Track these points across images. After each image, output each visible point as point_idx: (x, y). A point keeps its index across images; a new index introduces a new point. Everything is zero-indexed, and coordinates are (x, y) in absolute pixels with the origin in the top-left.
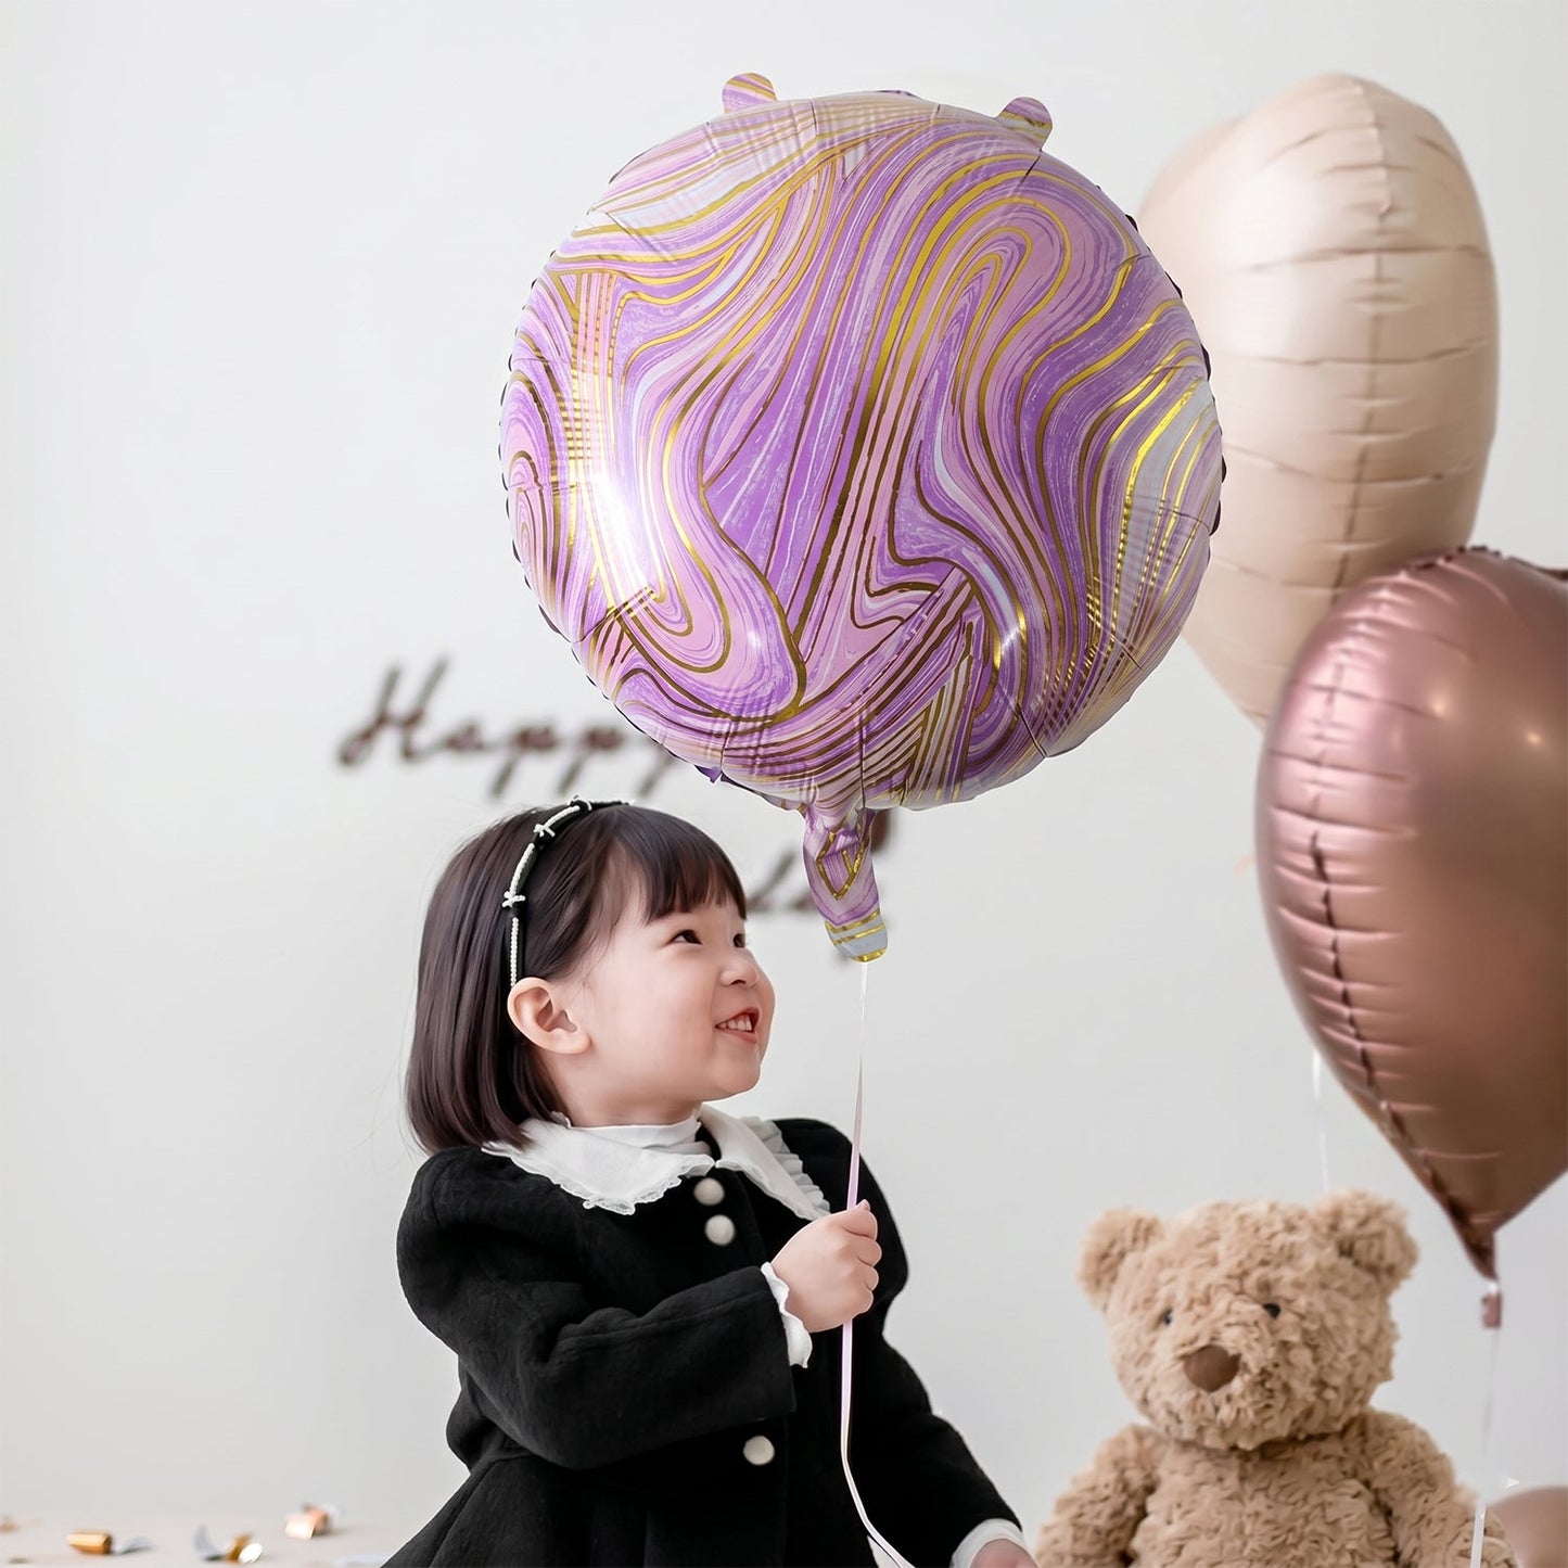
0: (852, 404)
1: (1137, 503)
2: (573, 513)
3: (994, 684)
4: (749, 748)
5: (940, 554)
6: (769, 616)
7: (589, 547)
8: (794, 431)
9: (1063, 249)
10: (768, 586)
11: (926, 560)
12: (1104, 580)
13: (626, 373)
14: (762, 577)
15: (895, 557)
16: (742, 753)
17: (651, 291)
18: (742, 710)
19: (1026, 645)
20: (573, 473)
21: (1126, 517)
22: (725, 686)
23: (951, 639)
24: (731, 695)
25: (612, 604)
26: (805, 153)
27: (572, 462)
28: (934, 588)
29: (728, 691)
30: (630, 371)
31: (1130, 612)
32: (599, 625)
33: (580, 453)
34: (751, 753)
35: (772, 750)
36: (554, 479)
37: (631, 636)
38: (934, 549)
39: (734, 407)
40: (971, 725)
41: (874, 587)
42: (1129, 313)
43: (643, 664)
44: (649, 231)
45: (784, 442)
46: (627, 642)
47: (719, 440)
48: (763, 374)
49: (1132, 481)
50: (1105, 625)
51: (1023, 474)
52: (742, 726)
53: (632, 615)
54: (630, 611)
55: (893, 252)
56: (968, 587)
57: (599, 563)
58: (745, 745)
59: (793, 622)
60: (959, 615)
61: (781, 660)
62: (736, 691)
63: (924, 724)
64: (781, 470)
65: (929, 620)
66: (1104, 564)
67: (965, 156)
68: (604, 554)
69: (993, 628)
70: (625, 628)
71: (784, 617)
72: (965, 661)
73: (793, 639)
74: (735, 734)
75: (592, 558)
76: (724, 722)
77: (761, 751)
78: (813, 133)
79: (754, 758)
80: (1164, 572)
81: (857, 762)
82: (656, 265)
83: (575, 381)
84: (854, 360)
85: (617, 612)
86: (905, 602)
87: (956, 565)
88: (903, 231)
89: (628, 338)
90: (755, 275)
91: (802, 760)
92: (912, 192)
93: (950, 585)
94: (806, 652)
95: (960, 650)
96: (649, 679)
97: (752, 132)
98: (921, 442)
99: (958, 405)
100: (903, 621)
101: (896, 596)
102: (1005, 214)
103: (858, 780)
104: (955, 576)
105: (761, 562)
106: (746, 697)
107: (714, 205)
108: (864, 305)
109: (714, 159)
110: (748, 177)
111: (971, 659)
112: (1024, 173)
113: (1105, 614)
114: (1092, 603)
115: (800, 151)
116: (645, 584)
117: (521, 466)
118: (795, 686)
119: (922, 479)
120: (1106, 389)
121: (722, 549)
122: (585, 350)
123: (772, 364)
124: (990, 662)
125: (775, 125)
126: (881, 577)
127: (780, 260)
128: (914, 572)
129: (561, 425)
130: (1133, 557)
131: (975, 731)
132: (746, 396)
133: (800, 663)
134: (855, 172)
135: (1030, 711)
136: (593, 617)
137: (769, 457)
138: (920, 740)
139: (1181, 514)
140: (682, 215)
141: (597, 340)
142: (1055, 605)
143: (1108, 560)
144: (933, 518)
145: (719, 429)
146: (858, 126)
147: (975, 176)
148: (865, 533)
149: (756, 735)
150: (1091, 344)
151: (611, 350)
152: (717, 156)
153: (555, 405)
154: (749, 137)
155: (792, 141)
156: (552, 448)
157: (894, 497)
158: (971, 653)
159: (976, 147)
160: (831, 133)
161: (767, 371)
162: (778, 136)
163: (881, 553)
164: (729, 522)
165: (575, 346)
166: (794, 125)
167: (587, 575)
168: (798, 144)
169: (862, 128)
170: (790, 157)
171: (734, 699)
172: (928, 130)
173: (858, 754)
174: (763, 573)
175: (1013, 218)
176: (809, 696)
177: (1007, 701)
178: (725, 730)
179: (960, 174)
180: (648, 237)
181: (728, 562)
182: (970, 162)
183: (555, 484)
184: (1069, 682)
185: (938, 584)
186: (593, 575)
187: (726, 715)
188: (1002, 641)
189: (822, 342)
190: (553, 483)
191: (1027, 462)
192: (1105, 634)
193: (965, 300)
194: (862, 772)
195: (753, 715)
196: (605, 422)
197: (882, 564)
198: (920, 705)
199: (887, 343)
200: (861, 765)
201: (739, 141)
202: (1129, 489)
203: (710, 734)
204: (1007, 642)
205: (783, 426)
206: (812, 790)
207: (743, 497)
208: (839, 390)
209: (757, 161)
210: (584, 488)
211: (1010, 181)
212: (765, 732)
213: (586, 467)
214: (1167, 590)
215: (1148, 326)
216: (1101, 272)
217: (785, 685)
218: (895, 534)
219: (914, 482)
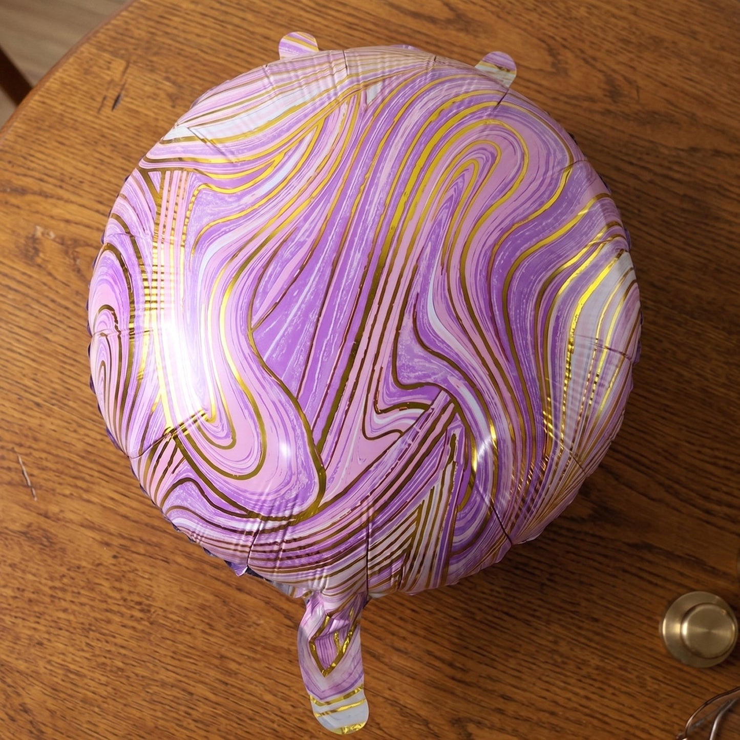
0: (367, 268)
1: (579, 340)
2: (145, 350)
3: (472, 485)
4: (275, 543)
5: (430, 380)
6: (299, 431)
7: (155, 377)
8: (323, 287)
9: (523, 155)
10: (298, 407)
11: (421, 385)
12: (555, 399)
13: (197, 243)
14: (295, 401)
15: (397, 383)
16: (267, 548)
17: (220, 184)
18: (270, 512)
19: (497, 450)
20: (146, 320)
21: (571, 352)
22: (259, 491)
23: (438, 449)
24: (263, 498)
25: (170, 425)
26: (338, 87)
27: (147, 313)
28: (426, 407)
29: (261, 494)
30: (201, 242)
31: (574, 426)
32: (157, 443)
33: (154, 305)
34: (276, 548)
35: (294, 545)
36: (131, 326)
37: (184, 452)
38: (426, 376)
39: (278, 269)
40: (454, 520)
41: (381, 406)
42: (570, 203)
43: (192, 475)
44: (220, 141)
45: (316, 294)
46: (179, 455)
47: (265, 293)
48: (301, 244)
49: (573, 326)
50: (556, 436)
51: (493, 319)
52: (270, 525)
53: (186, 433)
54: (184, 430)
55: (399, 158)
56: (452, 406)
57: (162, 391)
58: (271, 541)
59: (317, 436)
60: (445, 429)
61: (306, 468)
62: (268, 494)
63: (418, 519)
64: (313, 317)
65: (421, 434)
66: (554, 387)
67: (454, 92)
68: (167, 384)
69: (471, 436)
70: (179, 445)
71: (310, 432)
72: (450, 467)
73: (316, 450)
74: (264, 531)
75: (157, 387)
76: (254, 522)
77: (284, 546)
78: (344, 73)
79: (278, 552)
80: (598, 394)
81: (364, 553)
82: (224, 165)
83: (155, 251)
84: (370, 235)
85: (172, 431)
86: (404, 419)
87: (441, 389)
88: (407, 144)
89: (200, 218)
90: (299, 171)
91: (318, 553)
92: (416, 115)
93: (437, 406)
94: (326, 460)
95: (446, 458)
96: (194, 487)
97: (300, 72)
98: (418, 294)
99: (445, 268)
100: (402, 434)
101: (397, 414)
102: (483, 131)
103: (363, 569)
104: (443, 396)
105: (293, 387)
106: (275, 500)
107: (270, 123)
108: (378, 196)
109: (271, 91)
110: (297, 103)
111: (454, 463)
112: (495, 104)
113: (556, 426)
114: (547, 418)
115: (335, 87)
116: (199, 408)
117: (106, 317)
118: (316, 489)
119: (418, 323)
120: (553, 256)
121: (264, 378)
122: (164, 226)
123: (308, 236)
124: (469, 467)
125: (317, 68)
126: (387, 398)
127: (318, 161)
128: (410, 394)
129: (140, 284)
130: (575, 382)
131: (458, 525)
132: (288, 261)
133: (321, 470)
134: (375, 100)
135: (502, 505)
136: (152, 437)
137: (303, 306)
138: (415, 532)
139: (610, 349)
140: (245, 130)
141: (174, 219)
142: (517, 420)
143: (557, 384)
144: (426, 352)
145: (265, 286)
146: (377, 70)
147: (459, 106)
148: (374, 364)
149: (281, 532)
150: (544, 224)
151: (185, 227)
152: (273, 89)
153: (137, 269)
154: (297, 76)
155: (329, 79)
156: (132, 302)
157: (397, 335)
158: (455, 460)
159: (461, 86)
160: (357, 74)
161: (305, 242)
162: (319, 75)
163: (386, 379)
164: (270, 357)
165: (157, 224)
166: (331, 68)
167: (151, 401)
168: (333, 81)
169: (380, 72)
170: (327, 90)
171: (265, 501)
172: (427, 74)
173: (364, 546)
174: (295, 395)
175: (488, 135)
176: (328, 496)
177: (482, 499)
178: (255, 529)
179: (449, 104)
180: (219, 146)
181: (267, 387)
182: (457, 95)
183: (132, 329)
184: (530, 481)
185: (429, 402)
186: (157, 400)
187: (258, 515)
188: (478, 450)
189: (347, 222)
190: (130, 329)
191: (496, 308)
192: (556, 443)
193: (452, 192)
194: (367, 561)
195: (280, 515)
196: (177, 282)
197: (388, 388)
198: (414, 504)
199: (394, 223)
200: (367, 555)
201: (290, 78)
202: (572, 331)
203: (242, 532)
204: (482, 451)
205: (315, 283)
206: (323, 580)
207: (283, 335)
208: (358, 255)
209: (303, 93)
210: (155, 333)
211: (486, 109)
212: (290, 529)
213: (158, 317)
214: (602, 407)
215: (585, 211)
216: (550, 173)
217: (307, 489)
218: (397, 364)
219: (412, 325)
